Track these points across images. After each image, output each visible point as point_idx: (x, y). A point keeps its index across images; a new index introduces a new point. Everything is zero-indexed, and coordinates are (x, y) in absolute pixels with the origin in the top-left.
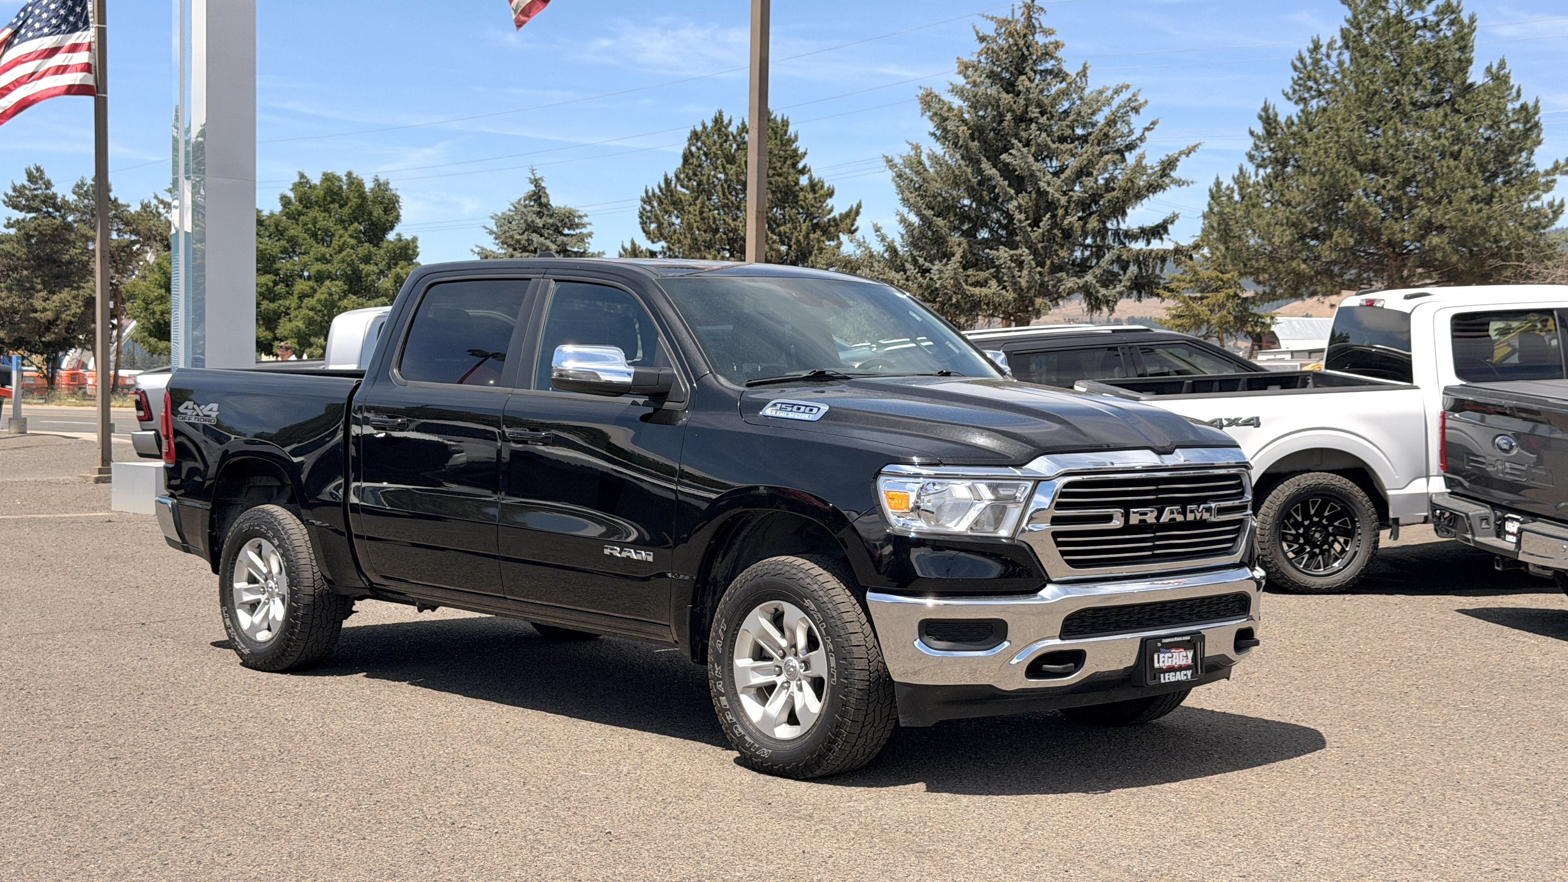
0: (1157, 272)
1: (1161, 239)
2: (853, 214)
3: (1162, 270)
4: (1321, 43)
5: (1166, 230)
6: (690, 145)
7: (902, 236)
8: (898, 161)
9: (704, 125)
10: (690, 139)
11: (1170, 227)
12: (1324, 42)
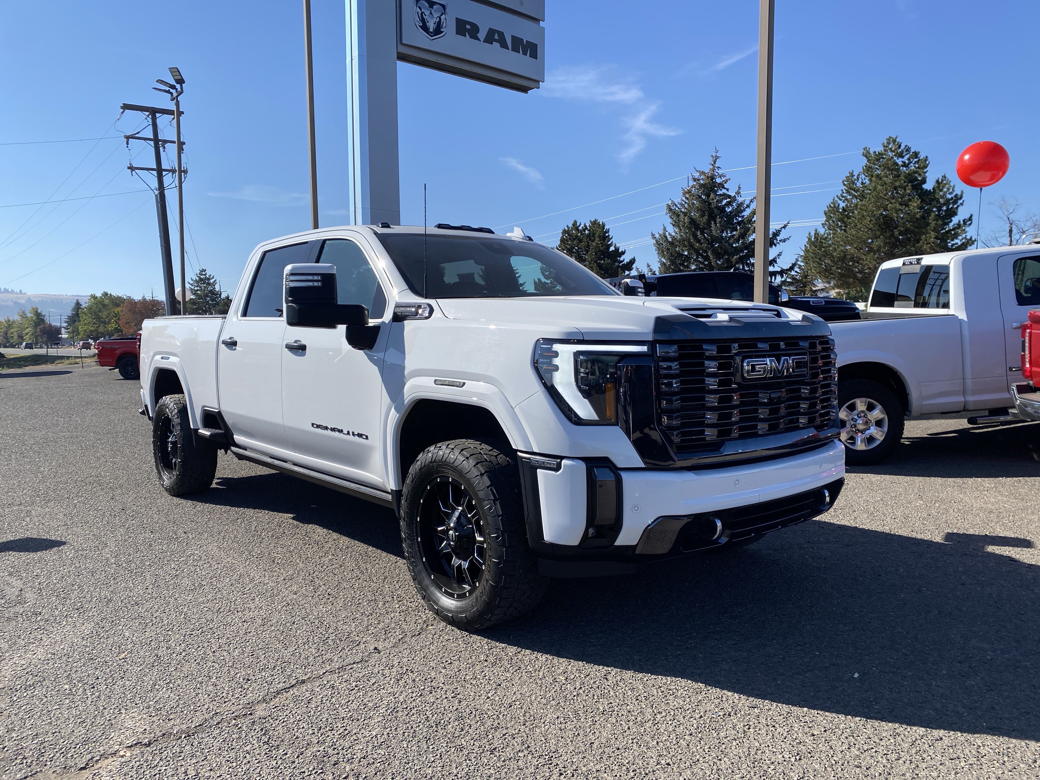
0: (773, 280)
1: (774, 266)
2: (632, 261)
3: (775, 279)
4: (854, 174)
5: (776, 262)
6: (563, 235)
7: (660, 268)
8: (657, 236)
9: (568, 226)
10: (563, 233)
11: (778, 260)
12: (856, 174)
